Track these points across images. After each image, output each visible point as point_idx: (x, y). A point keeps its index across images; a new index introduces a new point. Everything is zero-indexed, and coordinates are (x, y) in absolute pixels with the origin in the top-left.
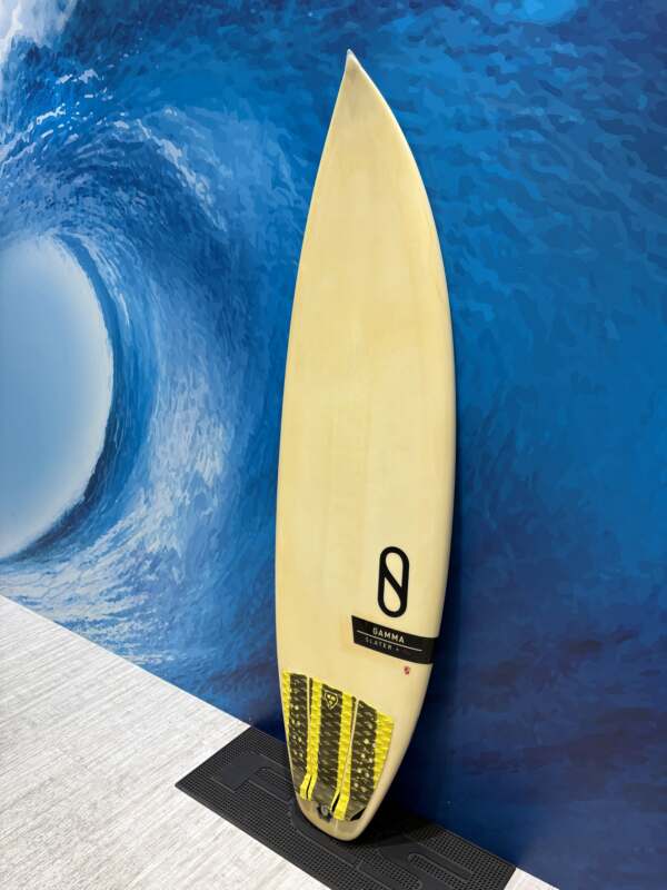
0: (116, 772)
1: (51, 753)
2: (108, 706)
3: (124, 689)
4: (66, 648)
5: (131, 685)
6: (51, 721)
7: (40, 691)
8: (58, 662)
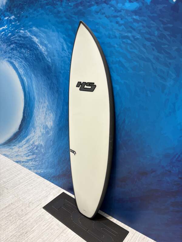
0: (28, 201)
1: (12, 196)
2: (27, 184)
3: (30, 179)
4: (16, 168)
5: (32, 178)
6: (12, 188)
7: (9, 180)
8: (14, 172)
